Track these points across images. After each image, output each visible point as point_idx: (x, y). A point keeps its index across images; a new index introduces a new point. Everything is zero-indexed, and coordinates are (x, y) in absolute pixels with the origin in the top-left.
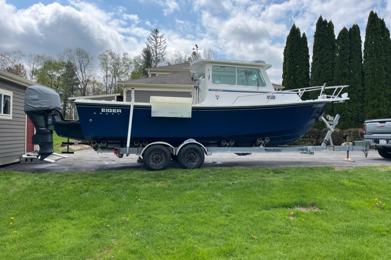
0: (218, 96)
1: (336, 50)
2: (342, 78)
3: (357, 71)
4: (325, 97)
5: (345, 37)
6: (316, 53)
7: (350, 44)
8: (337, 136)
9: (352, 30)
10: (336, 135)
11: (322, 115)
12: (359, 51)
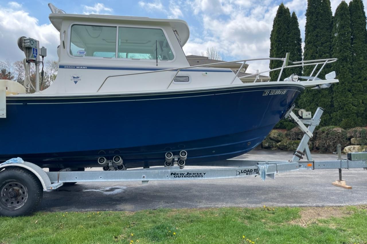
0: (78, 77)
1: (334, 30)
2: (343, 64)
3: (361, 53)
4: (295, 79)
5: (344, 13)
6: (309, 34)
7: (351, 21)
8: (339, 137)
9: (353, 4)
10: (337, 136)
11: (291, 109)
12: (363, 30)
